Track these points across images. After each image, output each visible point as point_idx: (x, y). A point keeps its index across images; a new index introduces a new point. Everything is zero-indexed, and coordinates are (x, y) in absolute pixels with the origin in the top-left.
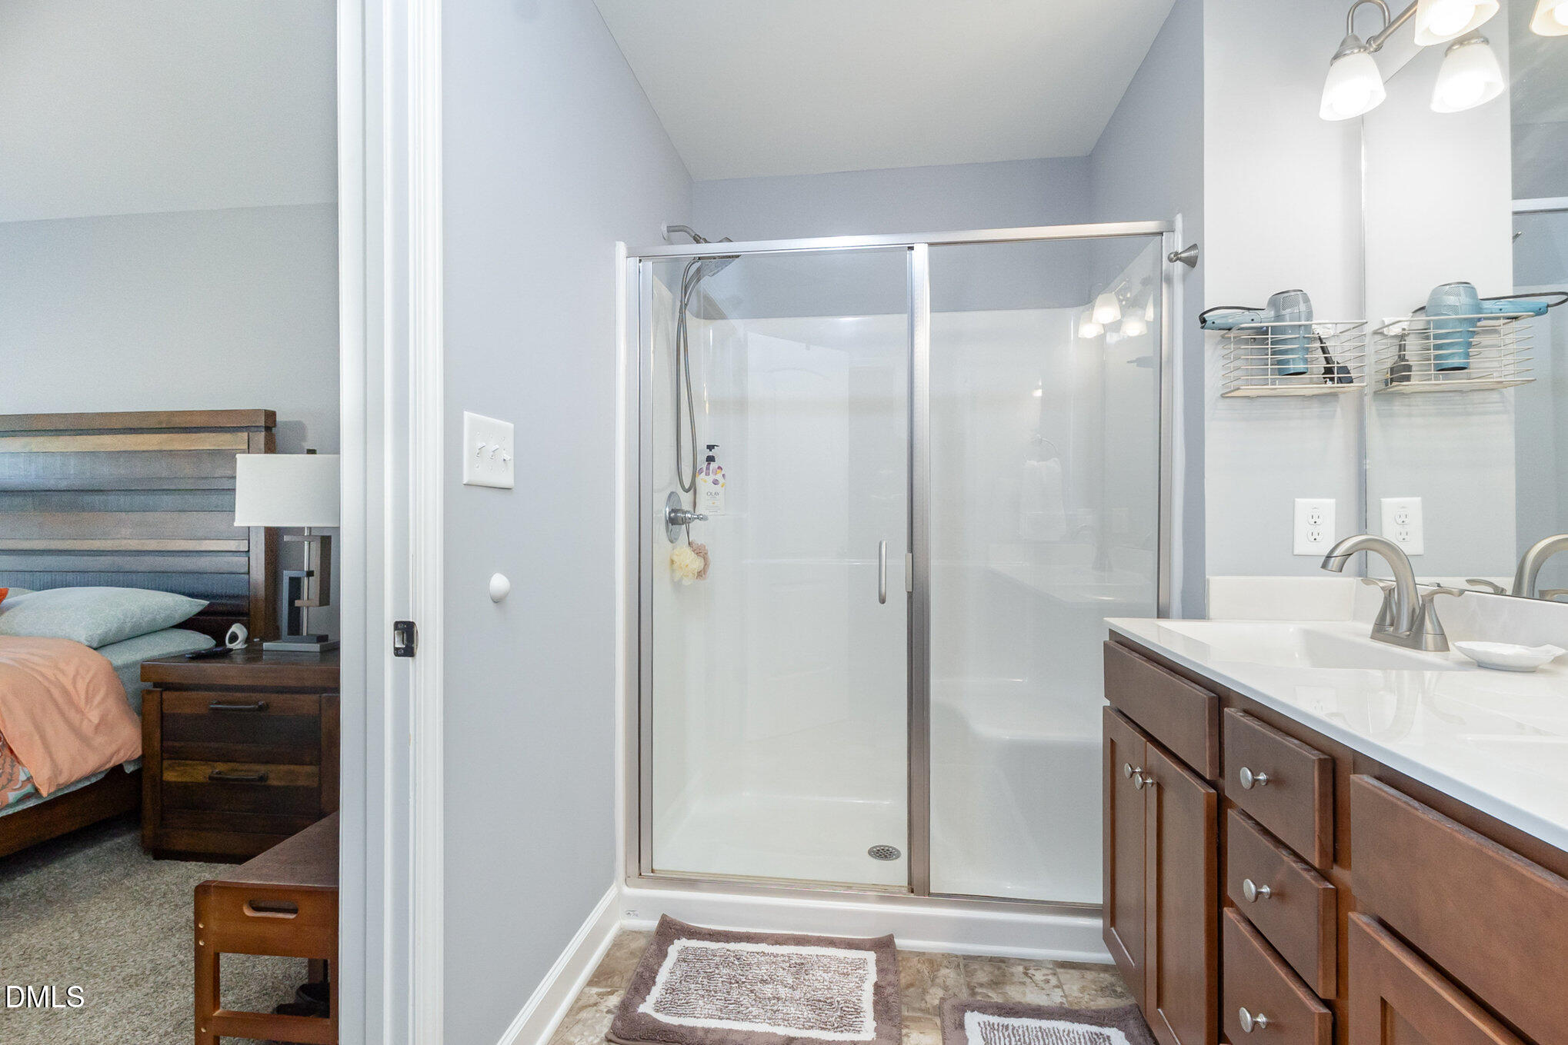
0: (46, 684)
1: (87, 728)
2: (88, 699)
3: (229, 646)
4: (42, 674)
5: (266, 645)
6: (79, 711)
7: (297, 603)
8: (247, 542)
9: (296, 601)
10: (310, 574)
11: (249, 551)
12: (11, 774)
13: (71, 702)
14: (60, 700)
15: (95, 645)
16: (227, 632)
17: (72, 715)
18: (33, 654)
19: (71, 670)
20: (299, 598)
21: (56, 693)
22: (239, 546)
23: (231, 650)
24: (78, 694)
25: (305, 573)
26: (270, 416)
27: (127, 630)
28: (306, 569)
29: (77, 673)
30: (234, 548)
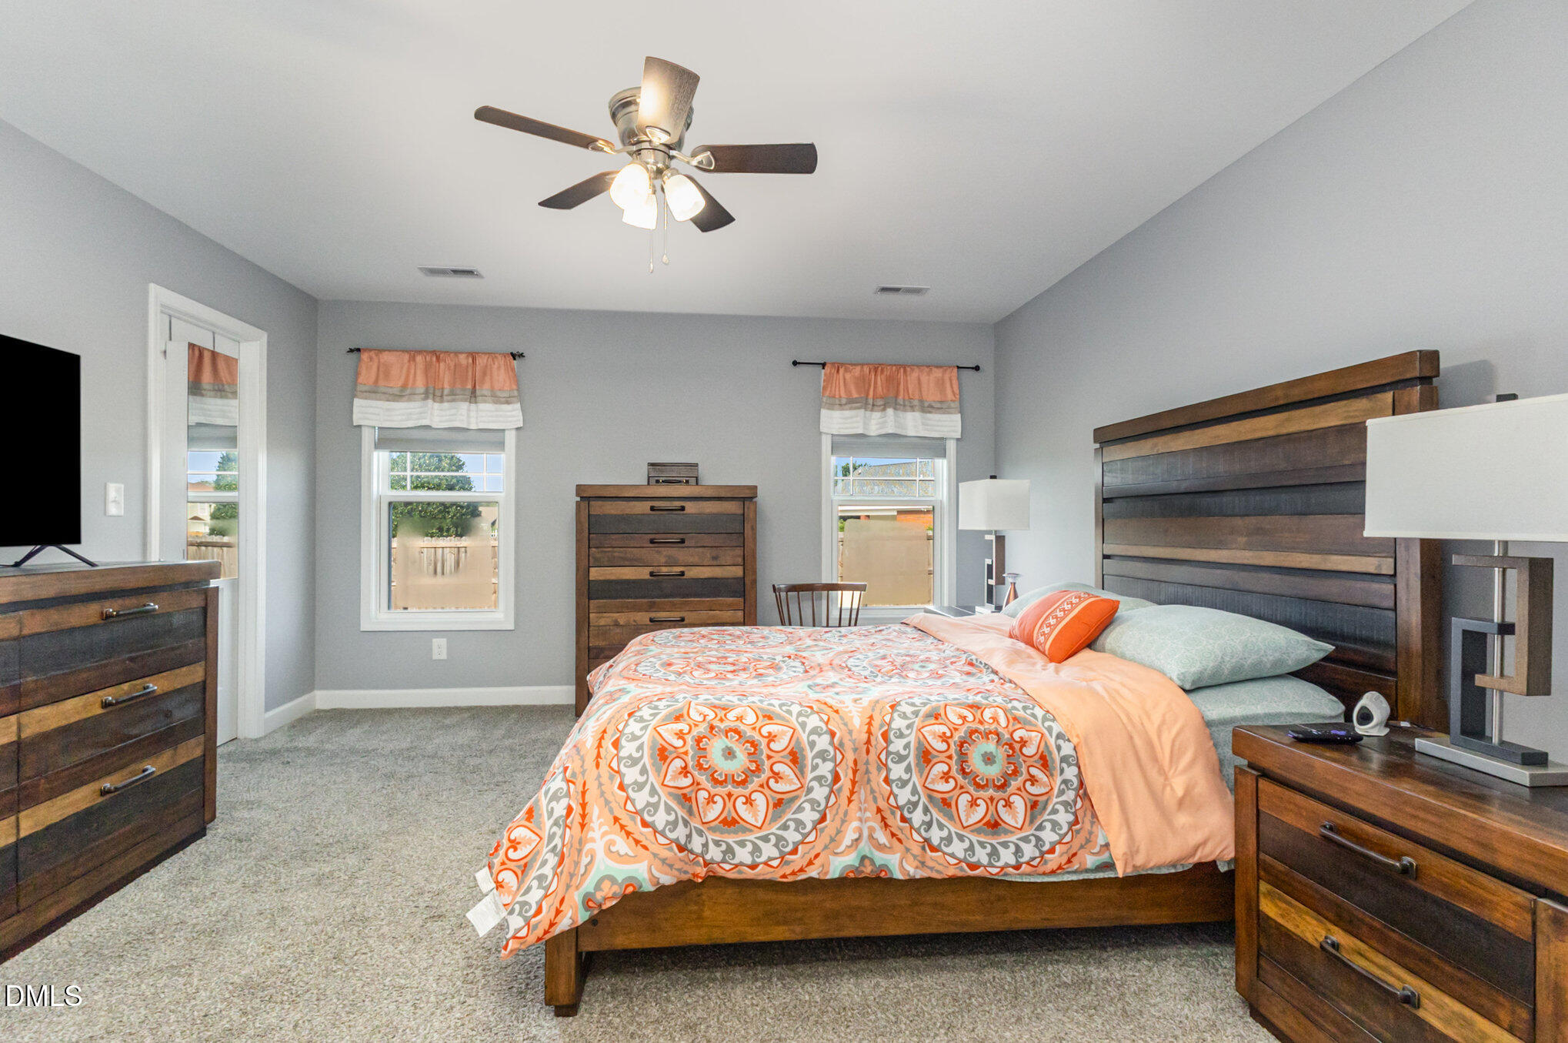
0: (1130, 728)
1: (1170, 799)
2: (1174, 757)
3: (1360, 730)
4: (1128, 715)
5: (1420, 743)
6: (1162, 771)
7: (1480, 680)
8: (1392, 560)
9: (1477, 676)
10: (1506, 629)
11: (1395, 575)
12: (1091, 833)
13: (1155, 759)
14: (1144, 755)
15: (1188, 687)
16: (1355, 706)
17: (1153, 773)
18: (1124, 686)
19: (1157, 718)
20: (1483, 671)
21: (1138, 742)
22: (1379, 566)
23: (1360, 738)
24: (1163, 753)
25: (1496, 627)
26: (1431, 358)
27: (1226, 672)
28: (1497, 618)
29: (1163, 722)
30: (1372, 570)
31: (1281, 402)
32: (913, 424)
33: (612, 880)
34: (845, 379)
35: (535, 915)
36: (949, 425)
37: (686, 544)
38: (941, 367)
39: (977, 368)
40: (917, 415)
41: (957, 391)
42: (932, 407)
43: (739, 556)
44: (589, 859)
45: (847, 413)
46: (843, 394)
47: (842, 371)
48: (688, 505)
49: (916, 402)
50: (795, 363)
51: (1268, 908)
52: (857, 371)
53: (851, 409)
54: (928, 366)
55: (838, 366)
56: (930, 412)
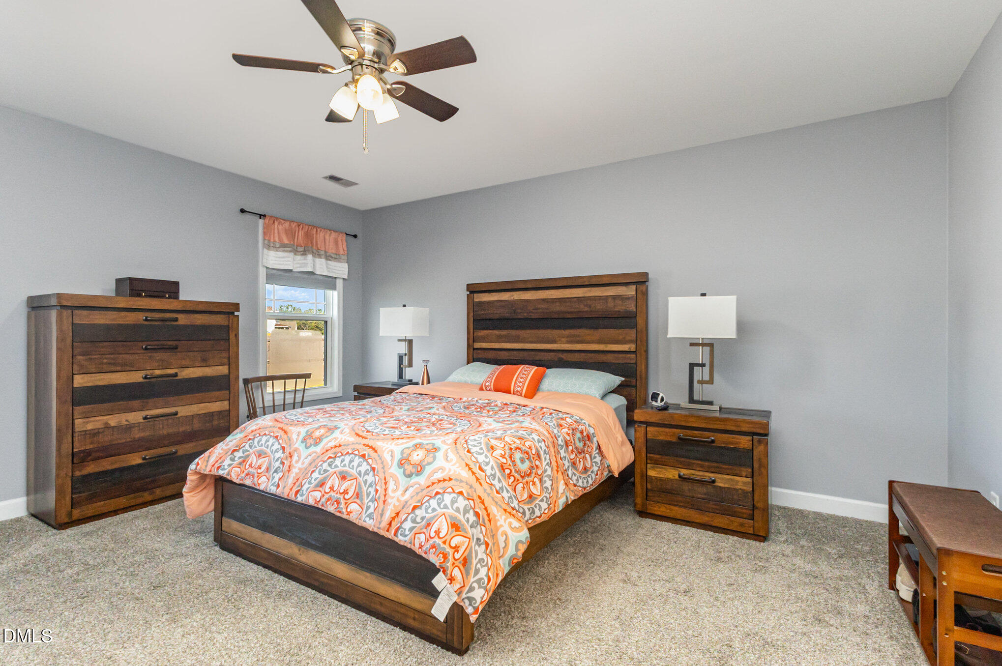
5: (682, 405)
8: (635, 346)
10: (703, 365)
11: (636, 351)
22: (630, 348)
25: (699, 365)
26: (646, 275)
28: (700, 362)
30: (627, 349)
31: (587, 283)
32: (321, 267)
33: (520, 542)
34: (278, 230)
35: (488, 584)
36: (340, 269)
37: (179, 349)
38: (337, 232)
39: (355, 236)
40: (323, 261)
41: (346, 249)
42: (332, 257)
43: (225, 358)
44: (505, 536)
45: (280, 254)
46: (277, 239)
47: (276, 223)
48: (180, 316)
49: (323, 253)
50: (242, 211)
51: (652, 473)
52: (287, 225)
53: (284, 251)
54: (330, 230)
55: (275, 219)
56: (330, 260)
